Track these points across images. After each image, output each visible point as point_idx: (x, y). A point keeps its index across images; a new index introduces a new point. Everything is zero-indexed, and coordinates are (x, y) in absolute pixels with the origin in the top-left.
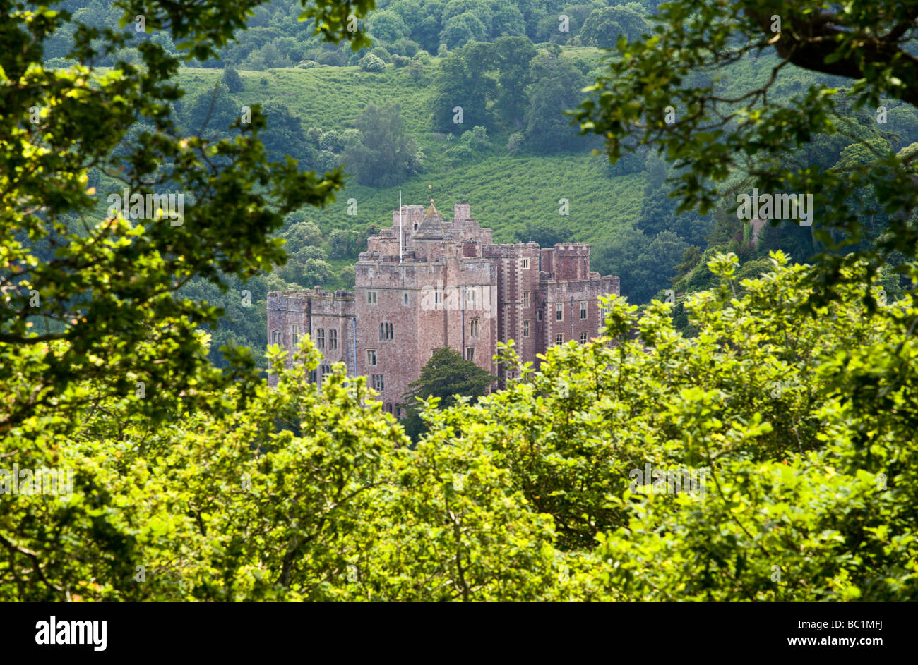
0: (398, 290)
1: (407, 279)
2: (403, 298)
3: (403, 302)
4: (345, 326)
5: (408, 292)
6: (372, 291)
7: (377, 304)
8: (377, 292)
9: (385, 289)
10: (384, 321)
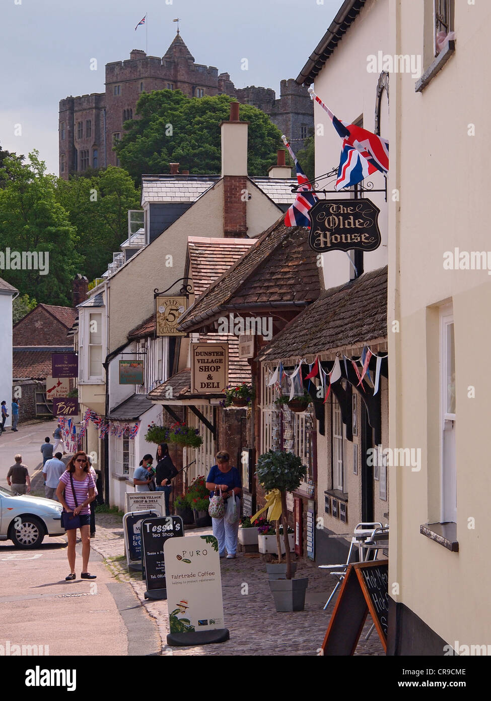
0: (136, 80)
1: (142, 70)
2: (139, 86)
3: (139, 90)
4: (97, 116)
5: (143, 81)
6: (117, 85)
7: (120, 94)
8: (121, 84)
9: (126, 81)
10: (126, 108)
